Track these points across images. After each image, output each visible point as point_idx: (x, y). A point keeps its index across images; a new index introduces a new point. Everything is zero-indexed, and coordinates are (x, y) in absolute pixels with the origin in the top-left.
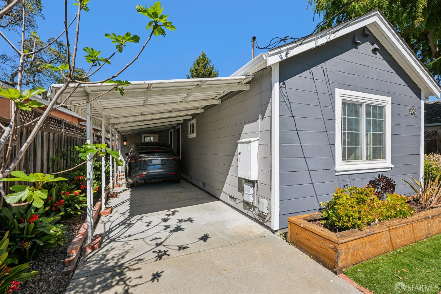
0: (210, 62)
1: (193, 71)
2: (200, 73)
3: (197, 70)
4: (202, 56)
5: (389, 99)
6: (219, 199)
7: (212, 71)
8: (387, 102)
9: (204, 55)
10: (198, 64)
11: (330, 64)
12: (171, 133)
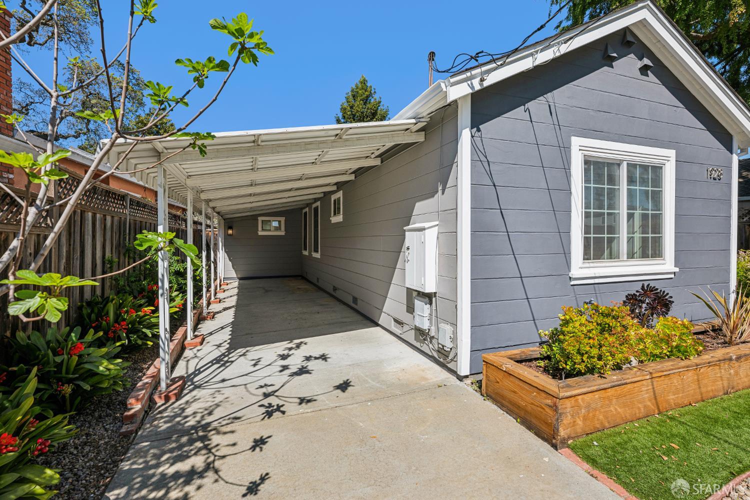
0: (375, 92)
1: (345, 109)
2: (358, 111)
3: (352, 107)
4: (362, 83)
5: (672, 153)
6: (377, 325)
7: (378, 109)
9: (364, 82)
10: (354, 96)
11: (561, 96)
12: (306, 213)
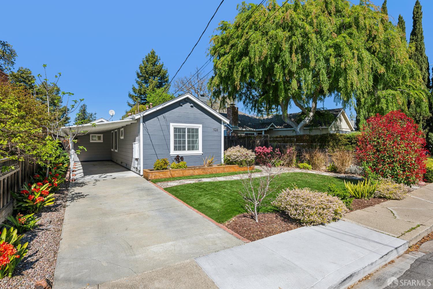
0: (160, 59)
1: (142, 68)
2: (149, 70)
3: (146, 67)
4: (152, 53)
5: (201, 125)
7: (161, 69)
8: (200, 127)
9: (153, 53)
10: (147, 61)
12: (112, 133)
